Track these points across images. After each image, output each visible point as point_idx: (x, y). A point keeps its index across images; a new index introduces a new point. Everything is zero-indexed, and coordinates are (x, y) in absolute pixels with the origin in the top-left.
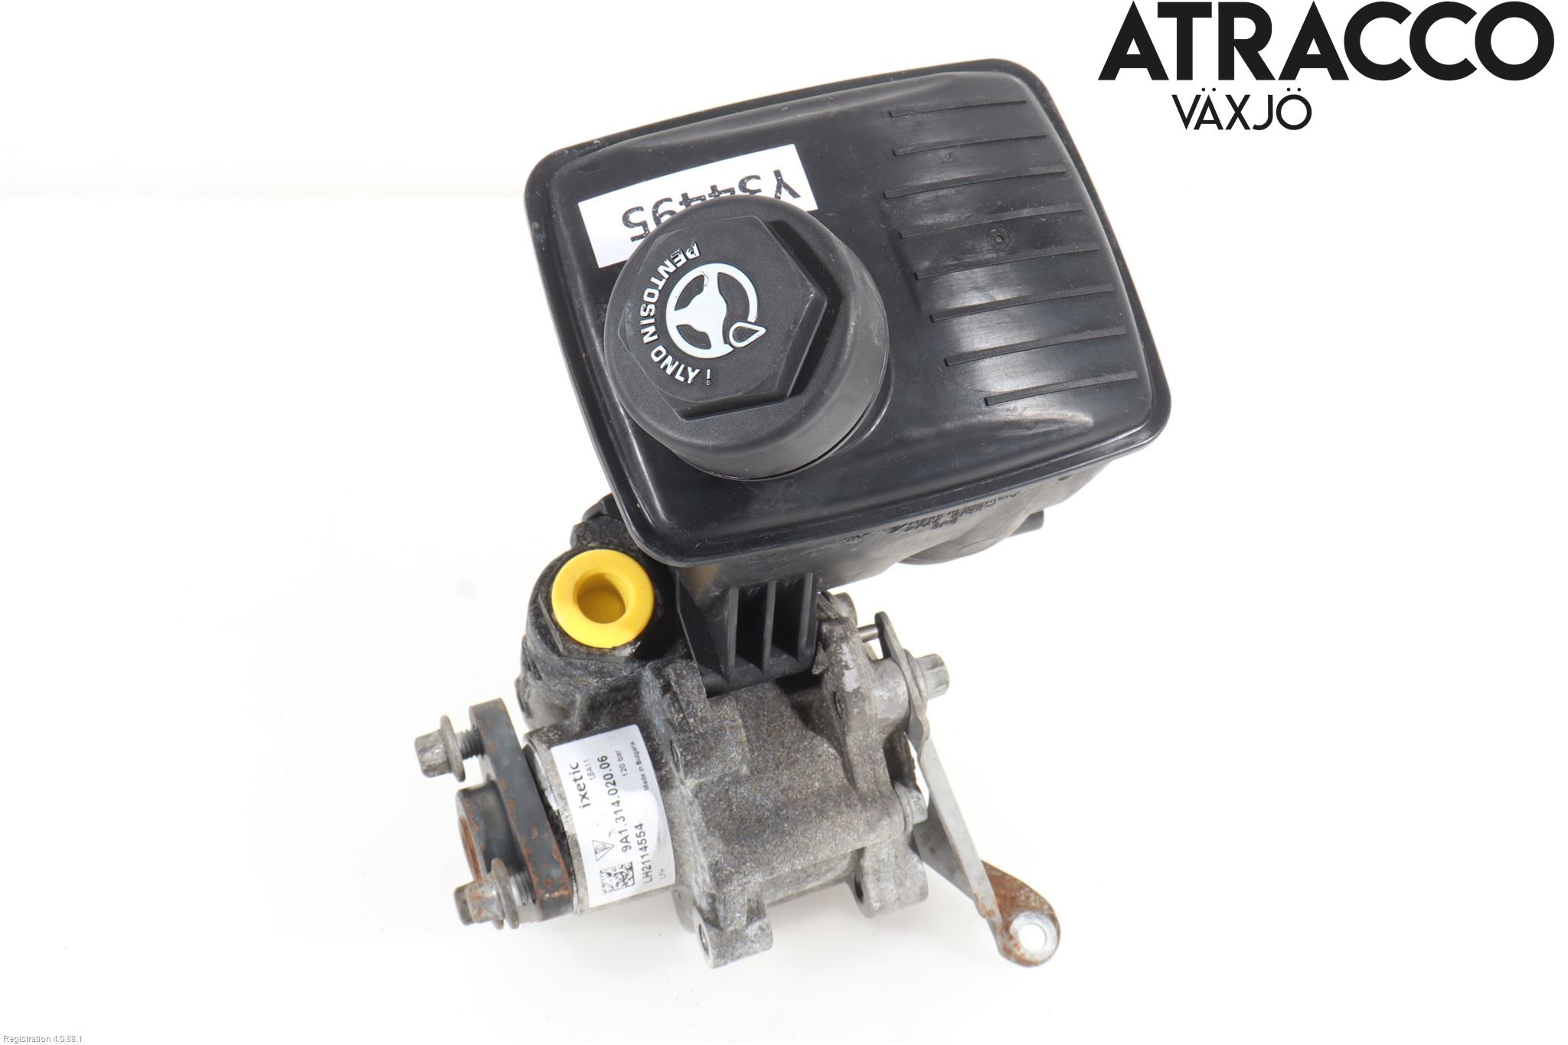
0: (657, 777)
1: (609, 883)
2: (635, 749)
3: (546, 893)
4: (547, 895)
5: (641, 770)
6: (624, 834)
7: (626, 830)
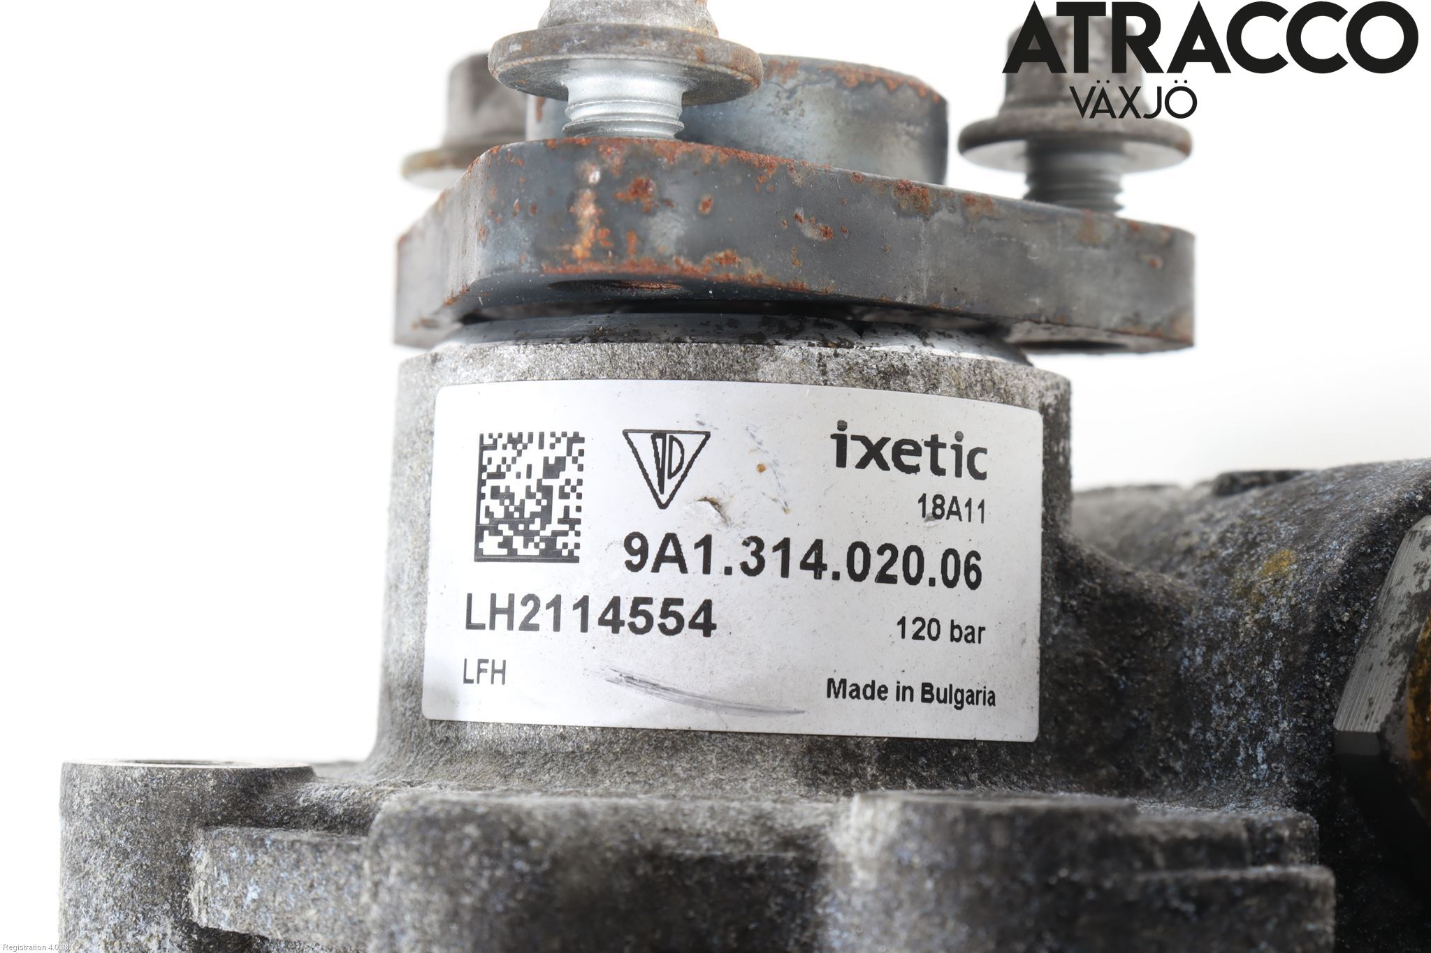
0: (859, 741)
1: (521, 466)
2: (972, 698)
3: (605, 175)
4: (595, 176)
5: (903, 692)
6: (694, 558)
7: (707, 570)
